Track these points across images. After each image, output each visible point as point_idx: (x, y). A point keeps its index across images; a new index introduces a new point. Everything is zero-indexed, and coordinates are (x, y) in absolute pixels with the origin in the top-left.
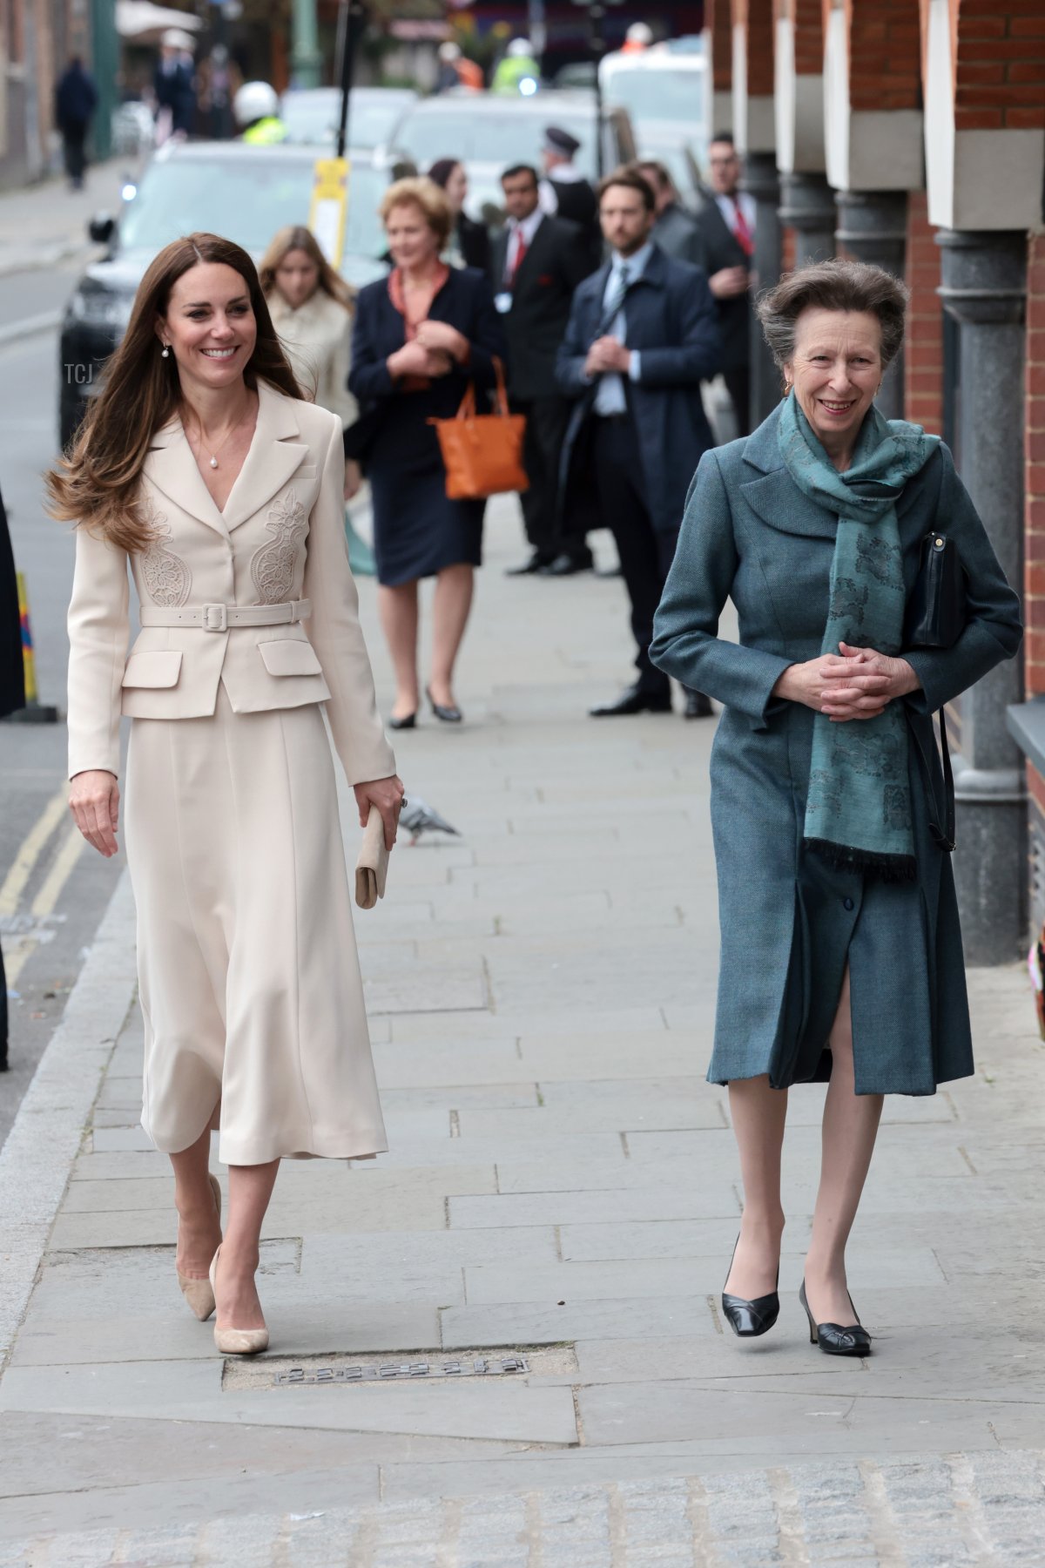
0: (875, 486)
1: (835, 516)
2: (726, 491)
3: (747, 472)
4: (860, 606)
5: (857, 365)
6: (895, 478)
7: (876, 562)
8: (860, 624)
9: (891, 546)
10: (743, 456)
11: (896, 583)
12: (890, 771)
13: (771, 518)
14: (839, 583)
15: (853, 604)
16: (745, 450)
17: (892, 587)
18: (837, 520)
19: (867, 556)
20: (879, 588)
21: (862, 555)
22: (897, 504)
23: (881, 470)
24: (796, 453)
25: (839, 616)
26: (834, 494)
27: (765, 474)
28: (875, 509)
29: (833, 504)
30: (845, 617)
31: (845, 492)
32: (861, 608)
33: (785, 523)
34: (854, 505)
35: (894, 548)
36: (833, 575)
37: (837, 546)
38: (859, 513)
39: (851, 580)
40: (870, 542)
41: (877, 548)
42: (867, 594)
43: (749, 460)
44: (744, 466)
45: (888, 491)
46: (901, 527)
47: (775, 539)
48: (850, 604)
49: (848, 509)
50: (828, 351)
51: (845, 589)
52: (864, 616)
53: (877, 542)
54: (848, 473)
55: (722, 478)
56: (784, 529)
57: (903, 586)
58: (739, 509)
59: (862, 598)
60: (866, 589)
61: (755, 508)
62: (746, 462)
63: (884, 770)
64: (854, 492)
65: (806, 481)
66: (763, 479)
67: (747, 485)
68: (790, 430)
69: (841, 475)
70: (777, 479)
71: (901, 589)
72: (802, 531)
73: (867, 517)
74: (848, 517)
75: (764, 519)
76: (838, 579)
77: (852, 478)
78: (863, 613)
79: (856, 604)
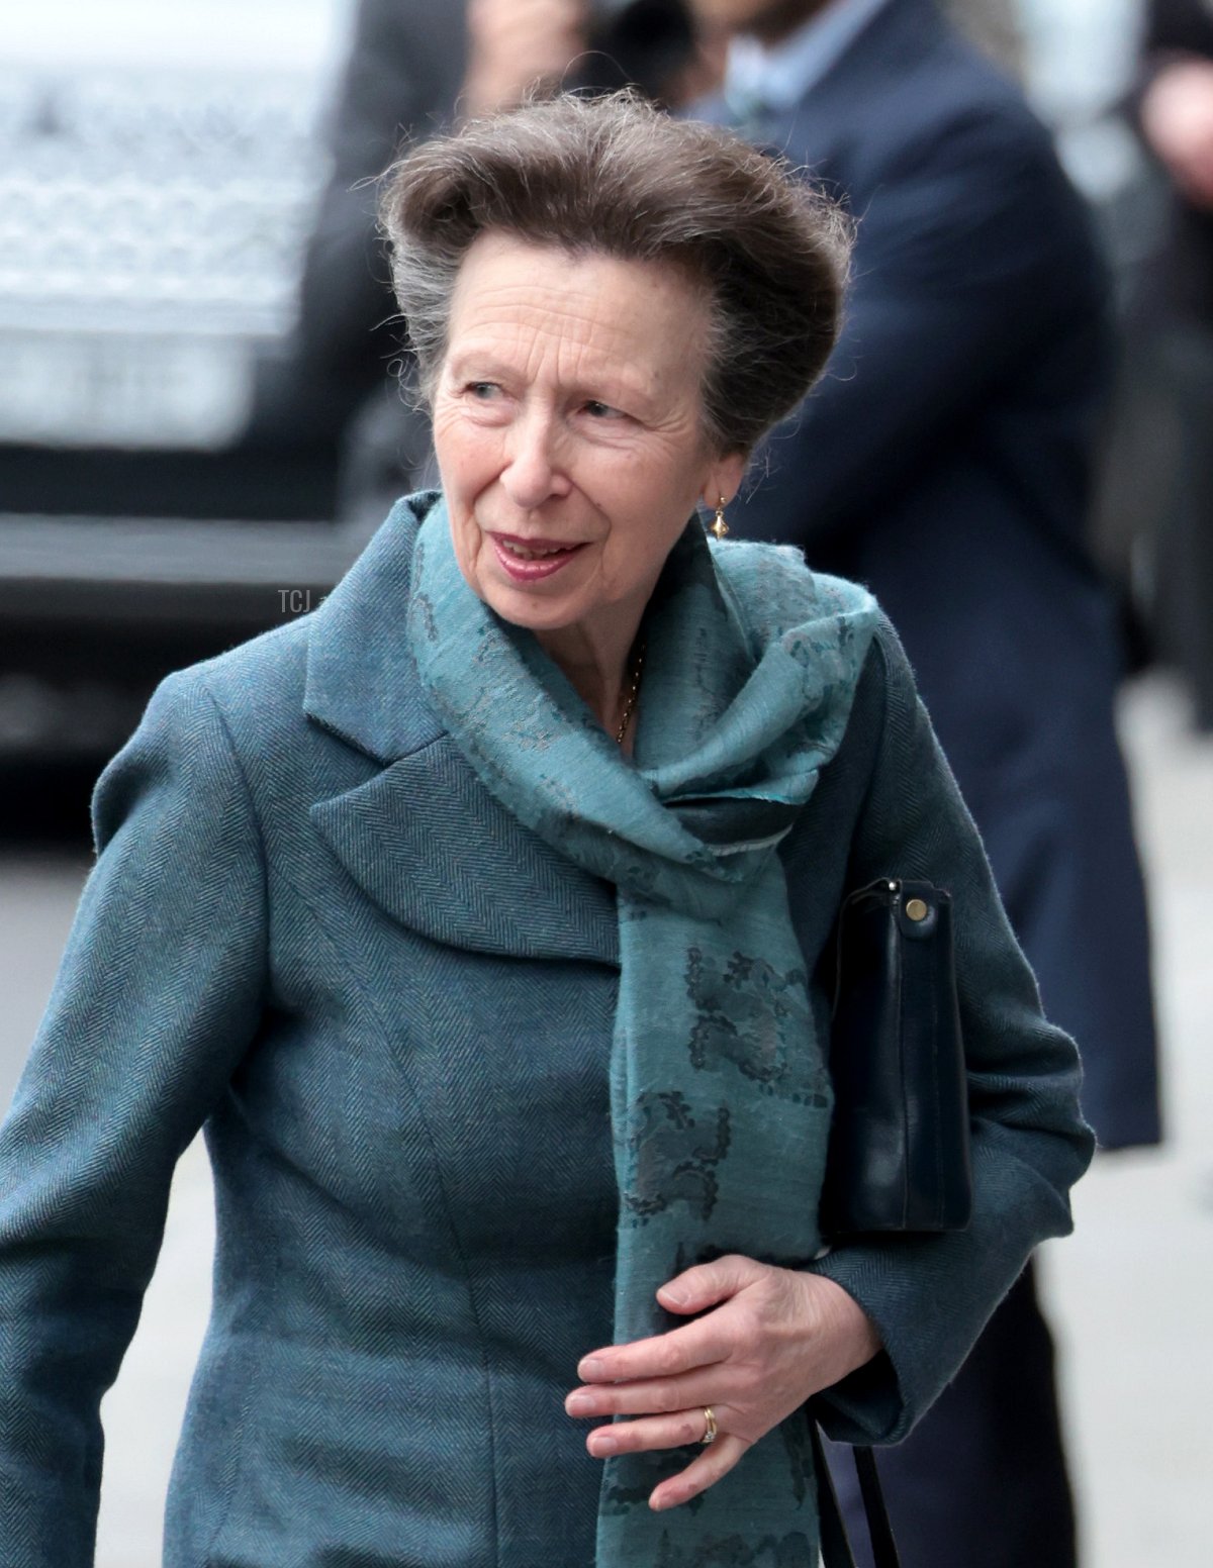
0: (746, 809)
1: (606, 891)
2: (257, 823)
3: (319, 759)
4: (709, 1167)
5: (592, 425)
6: (796, 780)
7: (744, 1027)
8: (706, 1218)
9: (781, 973)
10: (308, 704)
11: (807, 1086)
13: (413, 905)
14: (647, 1110)
15: (688, 1165)
16: (310, 683)
17: (796, 1098)
18: (613, 908)
19: (717, 1014)
20: (755, 1106)
21: (706, 1014)
22: (783, 850)
23: (758, 768)
24: (497, 702)
25: (653, 1212)
26: (633, 835)
27: (378, 764)
28: (739, 877)
29: (616, 863)
30: (670, 1210)
31: (662, 832)
32: (711, 1175)
33: (453, 918)
34: (690, 868)
35: (792, 978)
36: (626, 1080)
37: (626, 981)
38: (695, 891)
39: (678, 1095)
40: (726, 971)
41: (748, 986)
42: (728, 1129)
43: (329, 718)
44: (310, 737)
45: (770, 817)
46: (798, 916)
47: (425, 976)
48: (680, 1169)
49: (662, 883)
50: (502, 371)
51: (666, 1123)
52: (718, 1195)
53: (742, 965)
54: (672, 773)
55: (244, 782)
56: (456, 940)
57: (829, 1093)
58: (298, 871)
59: (714, 1142)
60: (724, 1114)
61: (362, 872)
62: (314, 724)
64: (689, 826)
65: (536, 793)
66: (379, 779)
67: (334, 801)
68: (465, 627)
69: (649, 775)
70: (419, 778)
71: (820, 1102)
72: (511, 945)
73: (714, 901)
74: (650, 903)
75: (393, 908)
76: (640, 1100)
77: (682, 789)
78: (716, 1187)
79: (697, 1163)
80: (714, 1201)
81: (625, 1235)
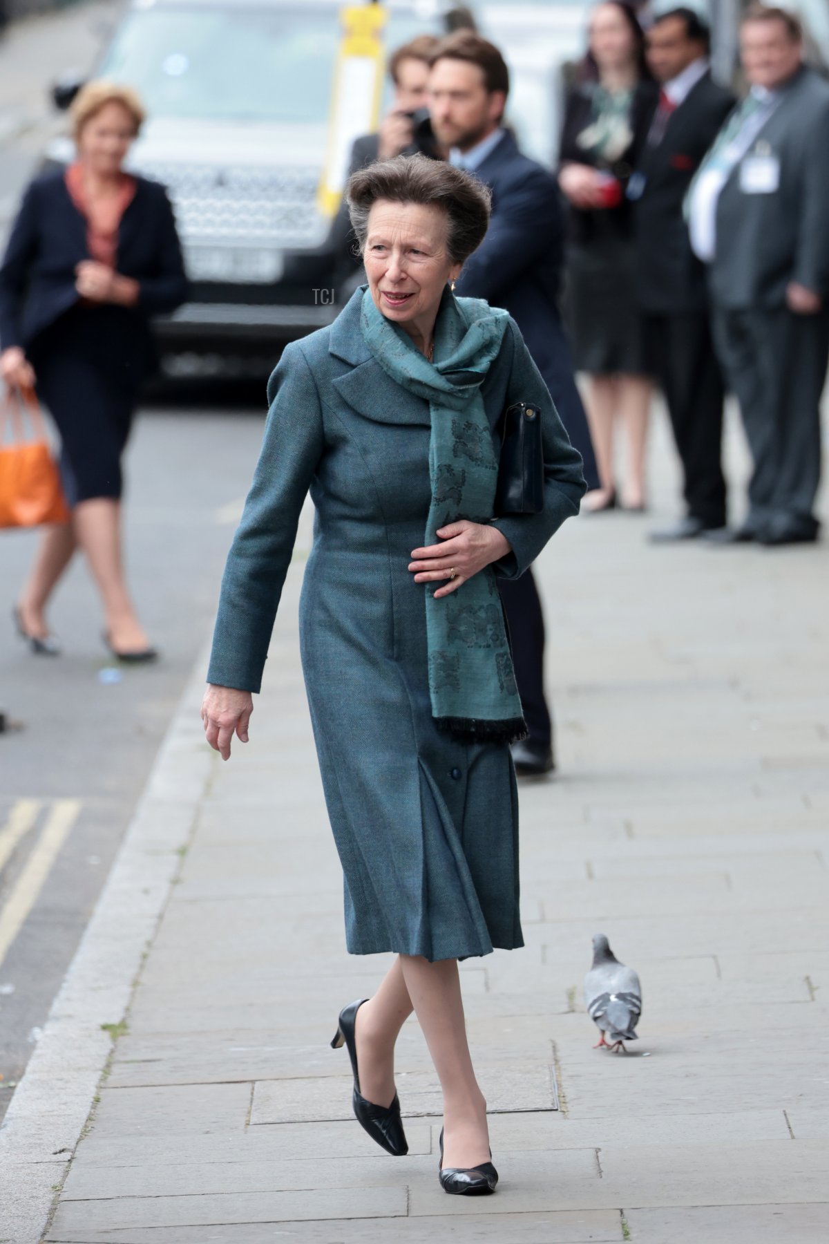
0: (467, 374)
1: (426, 403)
2: (316, 386)
3: (335, 366)
4: (459, 489)
5: (413, 257)
6: (483, 365)
7: (470, 445)
8: (458, 505)
9: (482, 428)
10: (330, 349)
11: (490, 463)
12: (497, 640)
13: (366, 409)
14: (440, 470)
15: (453, 488)
16: (331, 343)
17: (486, 467)
18: (429, 408)
19: (461, 440)
20: (473, 470)
21: (458, 440)
22: (482, 388)
23: (470, 361)
24: (387, 345)
25: (441, 501)
26: (431, 384)
27: (352, 367)
28: (467, 396)
29: (427, 393)
30: (447, 501)
31: (441, 382)
32: (460, 491)
33: (378, 412)
34: (449, 393)
35: (485, 429)
36: (434, 461)
37: (433, 430)
38: (454, 402)
39: (450, 466)
40: (464, 427)
41: (470, 432)
42: (465, 477)
43: (337, 353)
44: (331, 360)
45: (476, 377)
46: (487, 410)
47: (370, 432)
48: (451, 489)
49: (442, 398)
51: (446, 474)
52: (462, 498)
53: (469, 425)
54: (442, 364)
55: (311, 374)
56: (379, 420)
57: (496, 466)
58: (329, 401)
59: (461, 481)
60: (464, 472)
61: (349, 400)
62: (333, 355)
63: (493, 640)
64: (449, 380)
65: (401, 372)
66: (353, 371)
67: (339, 378)
68: (377, 322)
69: (435, 365)
70: (366, 370)
71: (494, 468)
72: (396, 420)
73: (459, 404)
74: (440, 406)
75: (359, 411)
76: (438, 467)
77: (446, 369)
78: (461, 495)
79: (456, 487)
80: (461, 499)
81: (432, 508)
